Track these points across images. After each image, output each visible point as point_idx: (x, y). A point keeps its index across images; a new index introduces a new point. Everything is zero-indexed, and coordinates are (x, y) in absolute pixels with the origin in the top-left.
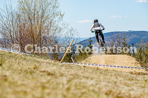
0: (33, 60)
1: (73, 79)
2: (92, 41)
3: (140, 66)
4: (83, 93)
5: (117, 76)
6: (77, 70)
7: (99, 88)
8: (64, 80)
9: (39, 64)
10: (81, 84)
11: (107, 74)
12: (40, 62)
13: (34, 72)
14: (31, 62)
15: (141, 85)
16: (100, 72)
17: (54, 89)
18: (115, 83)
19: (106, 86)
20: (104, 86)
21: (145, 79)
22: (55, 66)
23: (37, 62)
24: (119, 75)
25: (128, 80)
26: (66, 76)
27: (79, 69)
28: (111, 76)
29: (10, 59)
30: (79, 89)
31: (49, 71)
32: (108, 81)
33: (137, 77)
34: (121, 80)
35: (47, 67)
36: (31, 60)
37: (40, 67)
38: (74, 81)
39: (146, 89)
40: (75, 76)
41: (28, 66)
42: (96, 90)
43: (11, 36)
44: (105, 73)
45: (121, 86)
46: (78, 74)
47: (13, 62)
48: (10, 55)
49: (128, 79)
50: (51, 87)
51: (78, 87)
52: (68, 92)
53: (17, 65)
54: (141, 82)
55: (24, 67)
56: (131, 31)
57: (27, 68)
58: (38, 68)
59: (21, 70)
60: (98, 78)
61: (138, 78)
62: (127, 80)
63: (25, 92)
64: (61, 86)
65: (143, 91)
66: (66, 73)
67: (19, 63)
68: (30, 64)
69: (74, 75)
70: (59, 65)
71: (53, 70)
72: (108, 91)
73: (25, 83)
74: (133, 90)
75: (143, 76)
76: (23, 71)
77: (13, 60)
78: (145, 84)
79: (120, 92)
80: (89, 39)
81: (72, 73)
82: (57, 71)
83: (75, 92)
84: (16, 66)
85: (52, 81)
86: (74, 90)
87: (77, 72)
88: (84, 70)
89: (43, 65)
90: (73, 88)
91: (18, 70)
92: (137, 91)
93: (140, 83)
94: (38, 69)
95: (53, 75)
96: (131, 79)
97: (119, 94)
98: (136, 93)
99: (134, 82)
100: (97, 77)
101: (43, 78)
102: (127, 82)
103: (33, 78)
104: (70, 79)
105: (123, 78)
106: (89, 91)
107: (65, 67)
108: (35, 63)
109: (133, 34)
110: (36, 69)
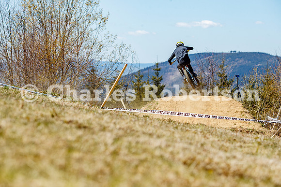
0: (49, 101)
1: (125, 136)
2: (160, 70)
3: (250, 117)
4: (142, 162)
5: (206, 134)
6: (131, 120)
7: (172, 153)
8: (109, 137)
9: (62, 109)
10: (139, 145)
11: (187, 130)
12: (62, 106)
13: (52, 123)
14: (46, 105)
15: (250, 151)
16: (175, 126)
17: (89, 152)
18: (202, 145)
19: (184, 149)
20: (181, 149)
21: (259, 140)
22: (90, 113)
23: (57, 106)
24: (210, 132)
26: (111, 131)
28: (195, 133)
29: (6, 99)
30: (135, 153)
31: (80, 121)
32: (189, 141)
33: (243, 136)
34: (213, 142)
35: (76, 114)
36: (46, 102)
37: (63, 114)
38: (125, 139)
39: (259, 157)
40: (128, 131)
41: (40, 112)
42: (167, 155)
44: (184, 128)
45: (213, 150)
46: (134, 128)
47: (13, 104)
49: (227, 138)
50: (85, 148)
51: (133, 150)
52: (114, 159)
53: (20, 110)
54: (250, 145)
55: (34, 113)
56: (235, 51)
57: (39, 115)
58: (60, 115)
59: (28, 118)
60: (170, 136)
61: (246, 139)
62: (226, 141)
63: (37, 156)
64: (102, 148)
65: (255, 160)
66: (112, 125)
67: (23, 106)
68: (43, 108)
69: (126, 130)
70: (98, 113)
71: (87, 121)
72: (189, 159)
73: (36, 140)
74: (234, 157)
75: (255, 136)
76: (31, 120)
77: (13, 100)
78: (257, 149)
79: (211, 160)
80: (154, 66)
81: (122, 127)
82: (94, 123)
83: (127, 159)
84: (17, 111)
85: (85, 138)
86: (127, 155)
87: (131, 124)
88: (146, 122)
90: (124, 151)
91: (21, 117)
92: (242, 160)
93: (248, 147)
94: (59, 117)
95: (87, 130)
96: (232, 140)
97: (209, 164)
98: (240, 163)
99: (238, 144)
100: (168, 134)
101: (68, 133)
102: (225, 144)
103: (50, 133)
104: (118, 137)
105: (218, 137)
106: (153, 157)
107: (109, 115)
109: (239, 58)
110: (56, 117)
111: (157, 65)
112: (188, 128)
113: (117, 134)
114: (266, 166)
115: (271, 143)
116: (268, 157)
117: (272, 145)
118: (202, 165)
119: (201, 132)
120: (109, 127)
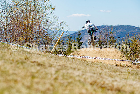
0: (24, 51)
1: (61, 69)
2: (80, 34)
3: (125, 59)
4: (69, 83)
5: (103, 68)
6: (65, 61)
7: (85, 79)
8: (53, 70)
9: (30, 55)
10: (68, 75)
11: (93, 66)
12: (31, 53)
13: (24, 62)
14: (22, 53)
15: (124, 77)
16: (87, 64)
17: (43, 78)
18: (100, 74)
19: (91, 76)
20: (89, 77)
21: (129, 71)
22: (44, 57)
23: (28, 53)
24: (104, 67)
25: (112, 72)
26: (55, 67)
27: (67, 61)
28: (97, 68)
29: (3, 50)
30: (66, 79)
31: (39, 62)
32: (94, 72)
33: (121, 69)
34: (106, 72)
35: (37, 58)
36: (23, 51)
37: (31, 58)
38: (61, 71)
39: (128, 80)
40: (63, 67)
41: (19, 57)
42: (82, 80)
43: (4, 28)
44: (92, 65)
45: (105, 77)
46: (66, 65)
47: (6, 53)
48: (3, 46)
49: (113, 70)
50: (40, 76)
51: (65, 77)
52: (55, 82)
53: (9, 56)
54: (125, 74)
55: (16, 57)
56: (118, 25)
57: (19, 58)
59: (13, 60)
60: (84, 69)
61: (123, 70)
63: (16, 81)
64: (49, 76)
65: (127, 82)
66: (55, 64)
67: (11, 53)
70: (48, 57)
71: (43, 61)
72: (93, 82)
73: (16, 72)
74: (116, 81)
75: (127, 69)
76: (15, 61)
77: (6, 51)
78: (128, 76)
79: (104, 82)
80: (78, 32)
81: (60, 64)
82: (46, 62)
83: (62, 82)
85: (41, 71)
86: (62, 80)
87: (65, 63)
88: (72, 62)
89: (34, 56)
90: (60, 78)
91: (10, 60)
92: (120, 82)
93: (124, 75)
94: (29, 59)
95: (42, 66)
96: (115, 71)
97: (103, 84)
98: (119, 84)
99: (118, 73)
101: (33, 68)
102: (112, 73)
103: (24, 68)
104: (58, 70)
105: (108, 70)
106: (75, 81)
107: (54, 58)
108: (26, 54)
109: (120, 28)
110: (27, 60)
111: (79, 32)
112: (94, 65)
113: (57, 69)
114: (132, 85)
115: (135, 73)
116: (133, 80)
117: (135, 74)
118: (100, 85)
119: (100, 67)
120: (53, 64)
